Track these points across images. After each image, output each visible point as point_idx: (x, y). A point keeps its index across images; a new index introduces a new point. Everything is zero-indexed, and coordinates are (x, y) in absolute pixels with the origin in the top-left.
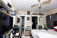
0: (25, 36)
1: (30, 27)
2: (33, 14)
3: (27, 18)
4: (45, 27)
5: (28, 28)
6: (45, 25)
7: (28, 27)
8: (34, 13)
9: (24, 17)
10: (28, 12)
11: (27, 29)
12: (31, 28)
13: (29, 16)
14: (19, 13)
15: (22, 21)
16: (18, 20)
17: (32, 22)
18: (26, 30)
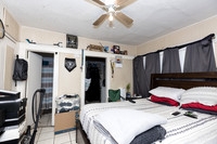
0: (56, 133)
1: (75, 97)
2: (91, 47)
5: (67, 101)
6: (128, 87)
7: (69, 97)
8: (96, 43)
10: (69, 37)
11: (62, 104)
13: (75, 54)
15: (43, 75)
16: (20, 69)
17: (87, 77)
18: (60, 108)
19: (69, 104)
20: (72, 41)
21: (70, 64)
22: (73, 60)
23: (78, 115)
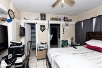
0: (38, 60)
2: (52, 19)
3: (41, 26)
4: (72, 43)
7: (43, 44)
9: (34, 24)
10: (42, 15)
11: (40, 47)
12: (47, 46)
13: (45, 23)
14: (22, 17)
17: (51, 34)
18: (39, 49)
19: (43, 47)
20: (43, 17)
21: (43, 28)
22: (44, 26)
23: (47, 52)
